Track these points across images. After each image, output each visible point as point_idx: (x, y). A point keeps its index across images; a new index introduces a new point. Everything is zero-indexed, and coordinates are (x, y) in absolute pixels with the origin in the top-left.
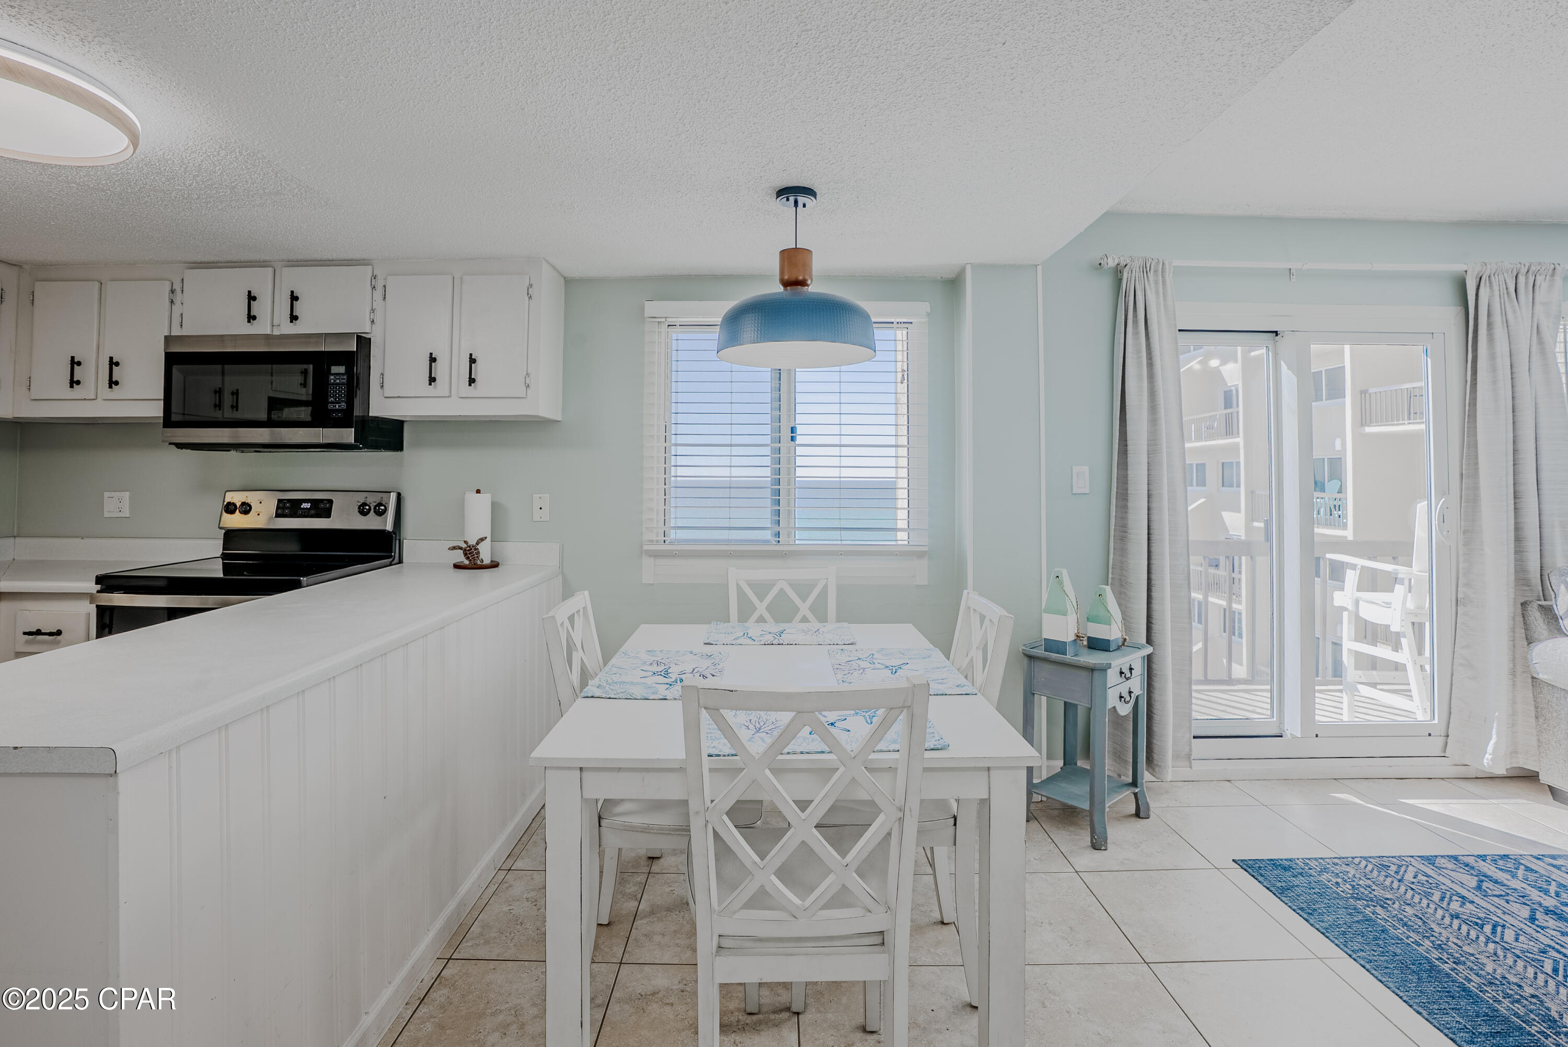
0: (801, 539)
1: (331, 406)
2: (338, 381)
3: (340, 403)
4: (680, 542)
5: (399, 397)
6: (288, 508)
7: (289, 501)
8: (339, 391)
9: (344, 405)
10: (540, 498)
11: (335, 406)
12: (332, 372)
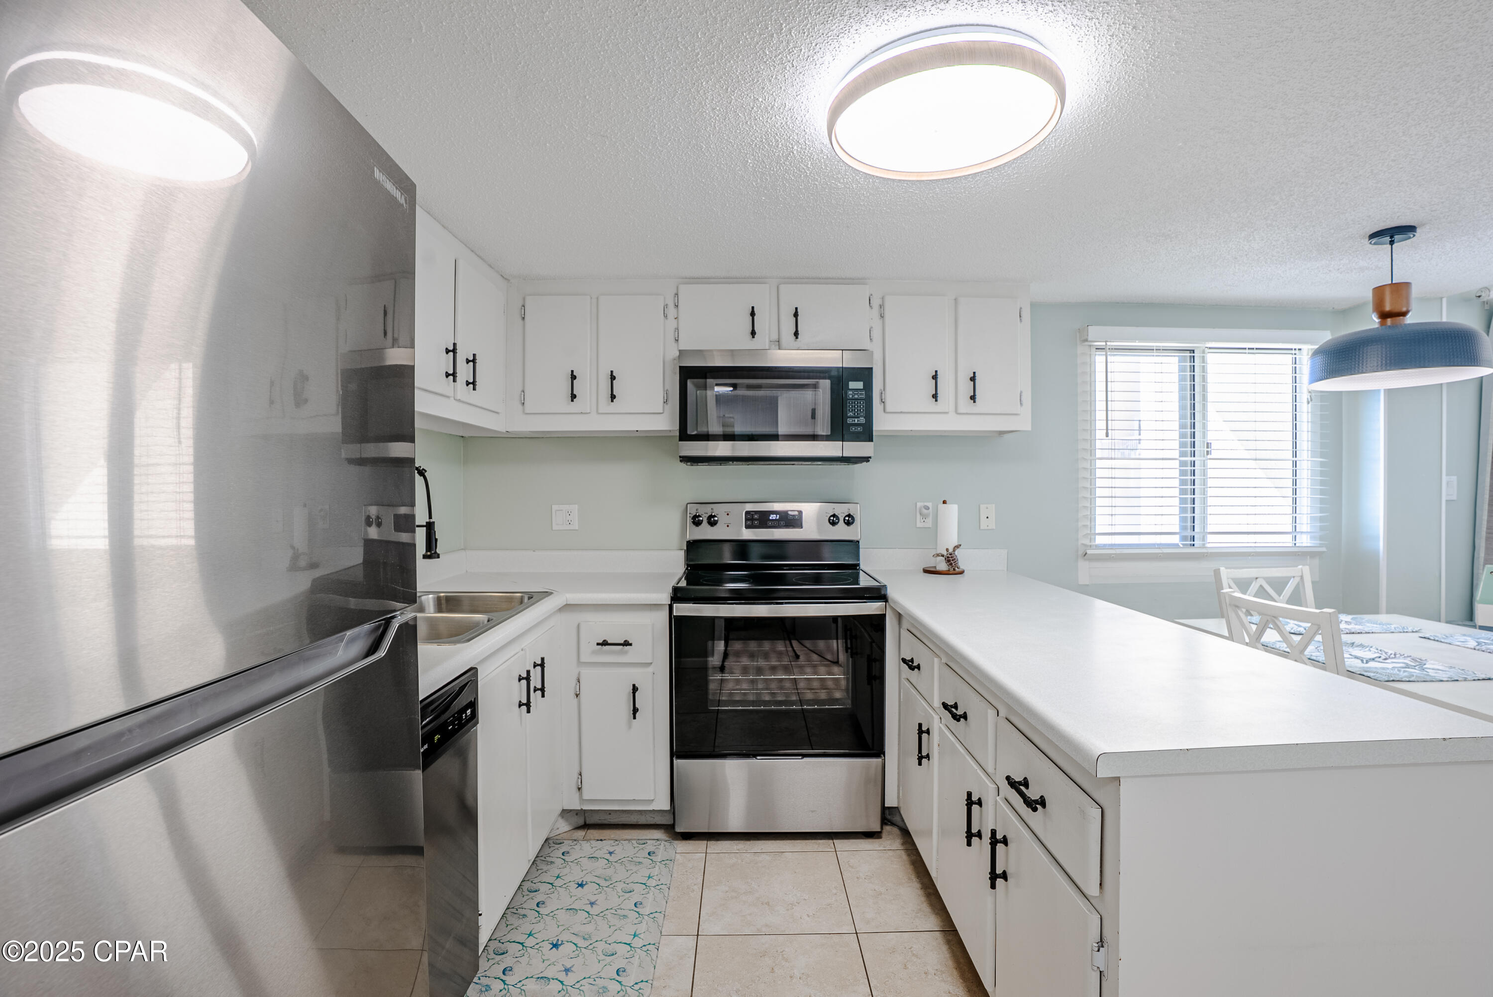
0: (1213, 542)
1: (850, 421)
2: (856, 396)
3: (858, 417)
4: (1104, 546)
5: (901, 412)
6: (758, 519)
7: (756, 512)
8: (858, 406)
9: (862, 420)
10: (987, 508)
11: (855, 421)
12: (850, 388)
